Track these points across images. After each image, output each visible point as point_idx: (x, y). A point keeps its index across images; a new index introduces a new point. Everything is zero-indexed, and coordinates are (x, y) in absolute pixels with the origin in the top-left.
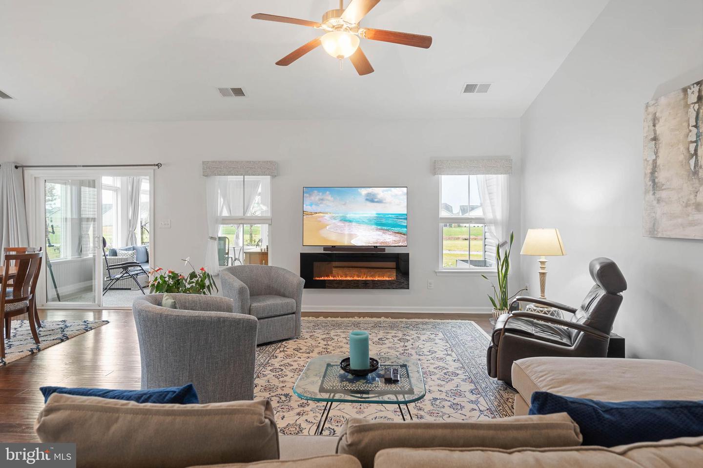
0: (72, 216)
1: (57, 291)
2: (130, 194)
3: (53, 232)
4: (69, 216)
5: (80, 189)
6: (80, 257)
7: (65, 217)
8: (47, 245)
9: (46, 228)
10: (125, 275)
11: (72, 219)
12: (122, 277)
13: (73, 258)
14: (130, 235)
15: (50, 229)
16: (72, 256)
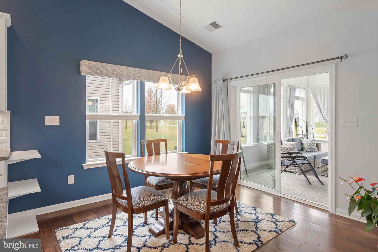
0: (254, 115)
1: (245, 167)
2: (288, 99)
3: (244, 127)
4: (252, 115)
5: (258, 96)
6: (258, 144)
7: (249, 116)
8: (241, 135)
9: (240, 124)
10: (293, 164)
11: (254, 117)
12: (291, 165)
13: (255, 144)
14: (288, 129)
15: (242, 125)
16: (253, 143)
